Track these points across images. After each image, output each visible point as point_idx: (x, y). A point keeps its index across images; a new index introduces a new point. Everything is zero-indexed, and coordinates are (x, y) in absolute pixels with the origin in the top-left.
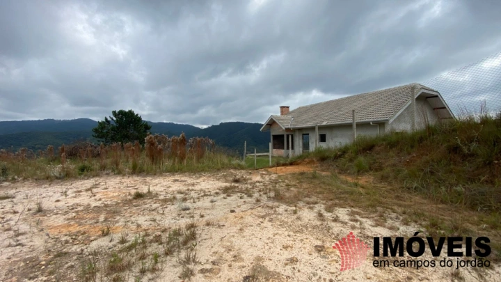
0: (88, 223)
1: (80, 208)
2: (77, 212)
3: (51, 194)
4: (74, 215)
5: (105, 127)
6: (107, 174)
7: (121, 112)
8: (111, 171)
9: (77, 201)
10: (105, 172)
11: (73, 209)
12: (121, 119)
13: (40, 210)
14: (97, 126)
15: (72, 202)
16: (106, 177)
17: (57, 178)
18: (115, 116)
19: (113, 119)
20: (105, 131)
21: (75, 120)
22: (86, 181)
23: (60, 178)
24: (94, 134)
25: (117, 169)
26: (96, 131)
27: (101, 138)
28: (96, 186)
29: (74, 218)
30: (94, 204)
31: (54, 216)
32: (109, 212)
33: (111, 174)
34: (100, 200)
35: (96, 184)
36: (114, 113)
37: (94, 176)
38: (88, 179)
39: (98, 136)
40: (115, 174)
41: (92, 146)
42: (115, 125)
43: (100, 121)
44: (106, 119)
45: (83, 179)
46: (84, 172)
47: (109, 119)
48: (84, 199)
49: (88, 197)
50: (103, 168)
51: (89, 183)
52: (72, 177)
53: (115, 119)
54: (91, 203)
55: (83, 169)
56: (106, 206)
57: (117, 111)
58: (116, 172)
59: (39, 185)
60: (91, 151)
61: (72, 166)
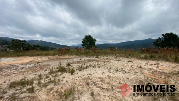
0: (158, 76)
1: (154, 70)
2: (153, 71)
3: (142, 63)
4: (152, 72)
5: (159, 41)
6: (161, 60)
7: (167, 34)
8: (163, 59)
9: (152, 67)
10: (161, 59)
11: (151, 70)
12: (167, 37)
13: (141, 67)
14: (155, 41)
15: (150, 67)
16: (161, 61)
17: (143, 58)
18: (163, 36)
19: (162, 38)
20: (159, 43)
21: (146, 39)
22: (153, 61)
23: (144, 59)
24: (154, 44)
25: (166, 59)
26: (155, 43)
27: (157, 45)
28: (158, 64)
29: (152, 73)
30: (158, 71)
31: (145, 70)
32: (166, 75)
33: (163, 60)
34: (161, 69)
35: (158, 63)
36: (163, 35)
37: (156, 60)
38: (154, 61)
39: (155, 45)
40: (165, 61)
41: (154, 48)
42: (163, 40)
43: (157, 39)
44: (159, 38)
45: (152, 60)
46: (152, 58)
47: (160, 37)
48: (154, 67)
49: (155, 67)
50: (160, 57)
51: (155, 62)
52: (148, 59)
53: (163, 37)
54: (157, 70)
55: (151, 57)
56: (164, 73)
57: (164, 34)
58: (166, 60)
59: (139, 60)
60: (154, 50)
61: (148, 55)
